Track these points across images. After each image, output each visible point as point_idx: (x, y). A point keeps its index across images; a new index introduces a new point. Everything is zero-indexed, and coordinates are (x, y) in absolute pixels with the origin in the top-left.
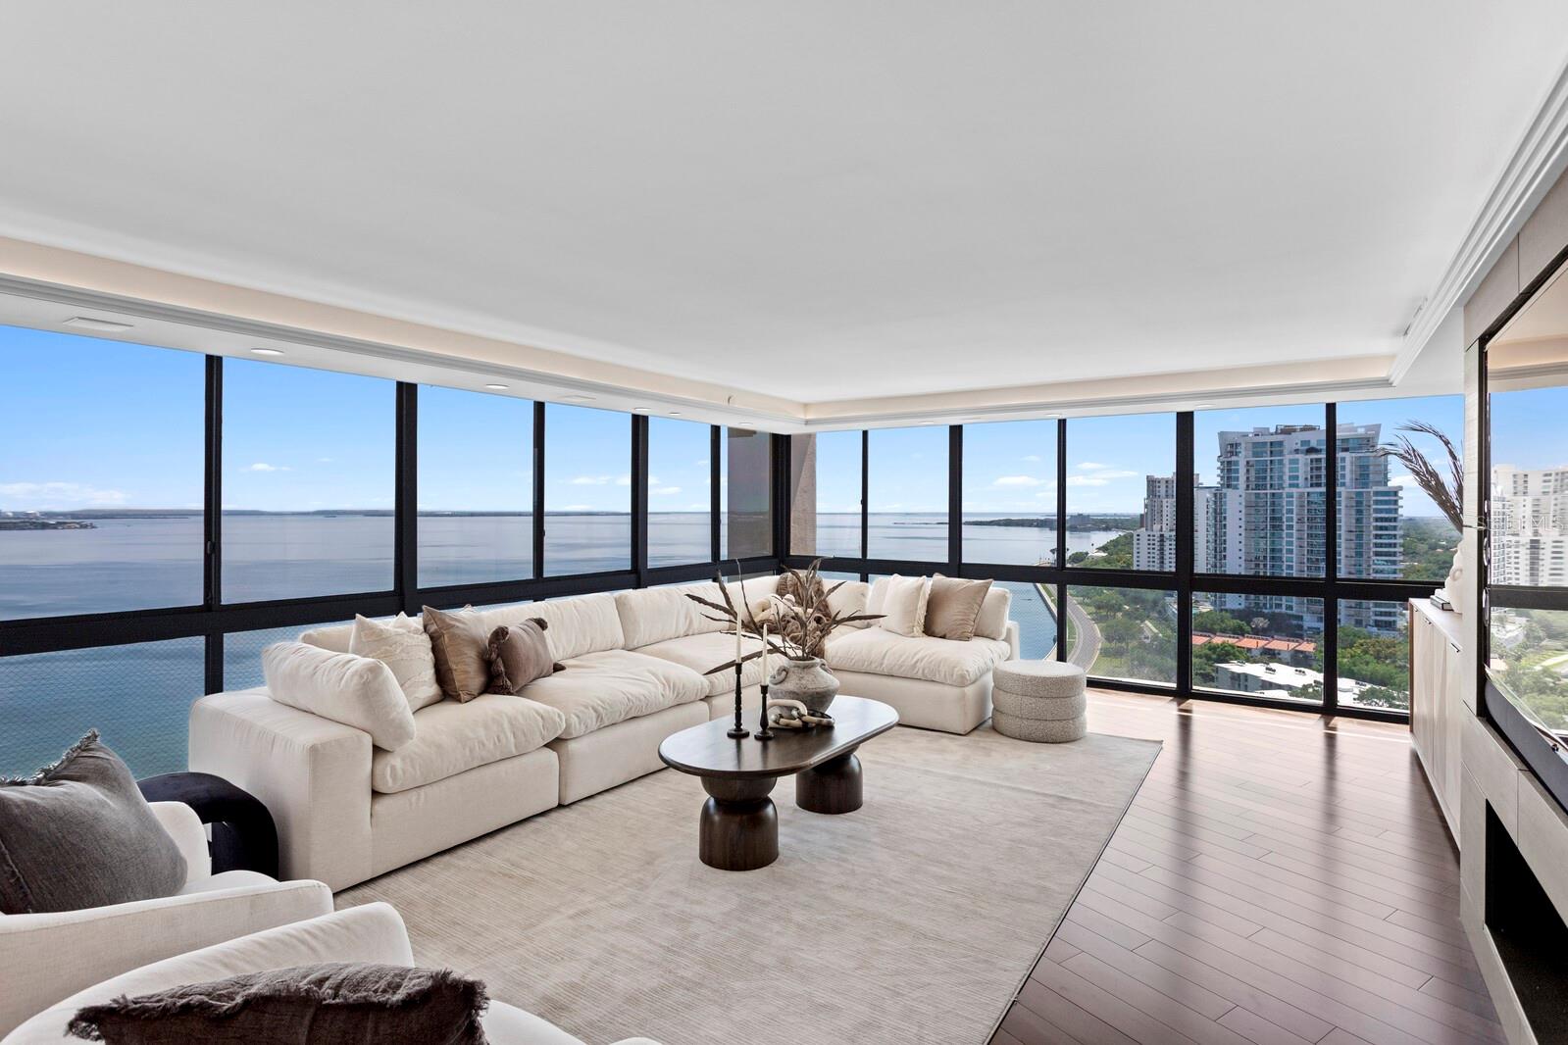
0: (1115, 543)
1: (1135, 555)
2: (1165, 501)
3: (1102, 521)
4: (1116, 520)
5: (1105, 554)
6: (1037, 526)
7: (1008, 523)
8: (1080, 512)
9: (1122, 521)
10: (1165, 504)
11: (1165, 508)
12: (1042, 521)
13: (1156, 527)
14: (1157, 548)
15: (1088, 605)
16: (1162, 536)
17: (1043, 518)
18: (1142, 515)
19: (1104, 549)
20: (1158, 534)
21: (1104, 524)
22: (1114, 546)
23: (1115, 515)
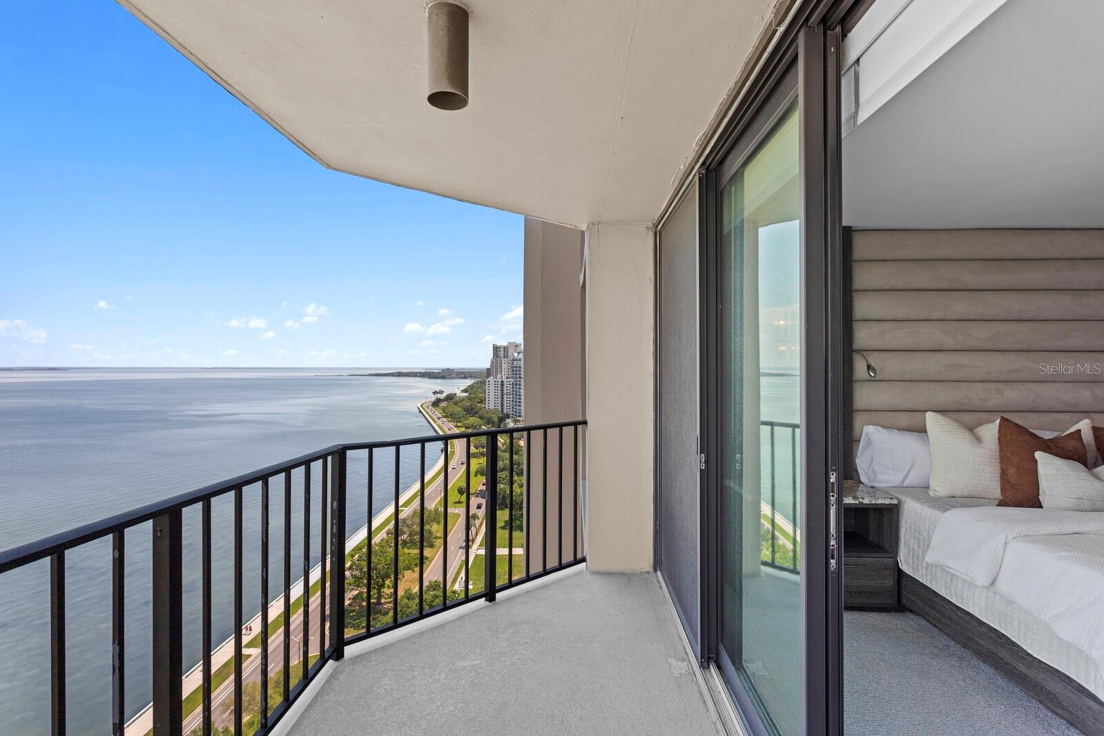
0: (471, 387)
1: (487, 394)
2: (503, 360)
3: (462, 373)
4: (470, 372)
5: (467, 394)
6: (420, 376)
7: (400, 374)
8: (448, 367)
9: (474, 373)
10: (503, 362)
11: (503, 365)
12: (423, 373)
13: (499, 376)
14: (500, 389)
15: (459, 427)
16: (502, 381)
17: (423, 371)
18: (488, 369)
19: (465, 391)
20: (500, 381)
21: (463, 374)
22: (472, 389)
23: (469, 369)
